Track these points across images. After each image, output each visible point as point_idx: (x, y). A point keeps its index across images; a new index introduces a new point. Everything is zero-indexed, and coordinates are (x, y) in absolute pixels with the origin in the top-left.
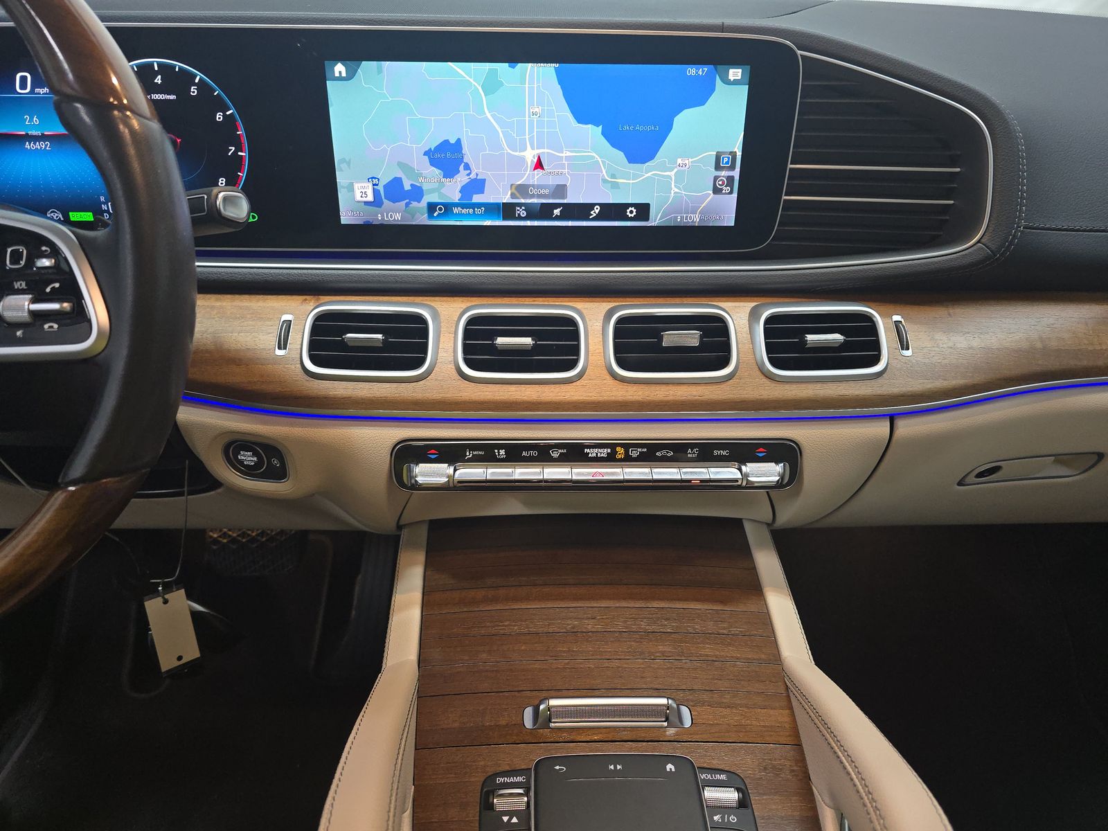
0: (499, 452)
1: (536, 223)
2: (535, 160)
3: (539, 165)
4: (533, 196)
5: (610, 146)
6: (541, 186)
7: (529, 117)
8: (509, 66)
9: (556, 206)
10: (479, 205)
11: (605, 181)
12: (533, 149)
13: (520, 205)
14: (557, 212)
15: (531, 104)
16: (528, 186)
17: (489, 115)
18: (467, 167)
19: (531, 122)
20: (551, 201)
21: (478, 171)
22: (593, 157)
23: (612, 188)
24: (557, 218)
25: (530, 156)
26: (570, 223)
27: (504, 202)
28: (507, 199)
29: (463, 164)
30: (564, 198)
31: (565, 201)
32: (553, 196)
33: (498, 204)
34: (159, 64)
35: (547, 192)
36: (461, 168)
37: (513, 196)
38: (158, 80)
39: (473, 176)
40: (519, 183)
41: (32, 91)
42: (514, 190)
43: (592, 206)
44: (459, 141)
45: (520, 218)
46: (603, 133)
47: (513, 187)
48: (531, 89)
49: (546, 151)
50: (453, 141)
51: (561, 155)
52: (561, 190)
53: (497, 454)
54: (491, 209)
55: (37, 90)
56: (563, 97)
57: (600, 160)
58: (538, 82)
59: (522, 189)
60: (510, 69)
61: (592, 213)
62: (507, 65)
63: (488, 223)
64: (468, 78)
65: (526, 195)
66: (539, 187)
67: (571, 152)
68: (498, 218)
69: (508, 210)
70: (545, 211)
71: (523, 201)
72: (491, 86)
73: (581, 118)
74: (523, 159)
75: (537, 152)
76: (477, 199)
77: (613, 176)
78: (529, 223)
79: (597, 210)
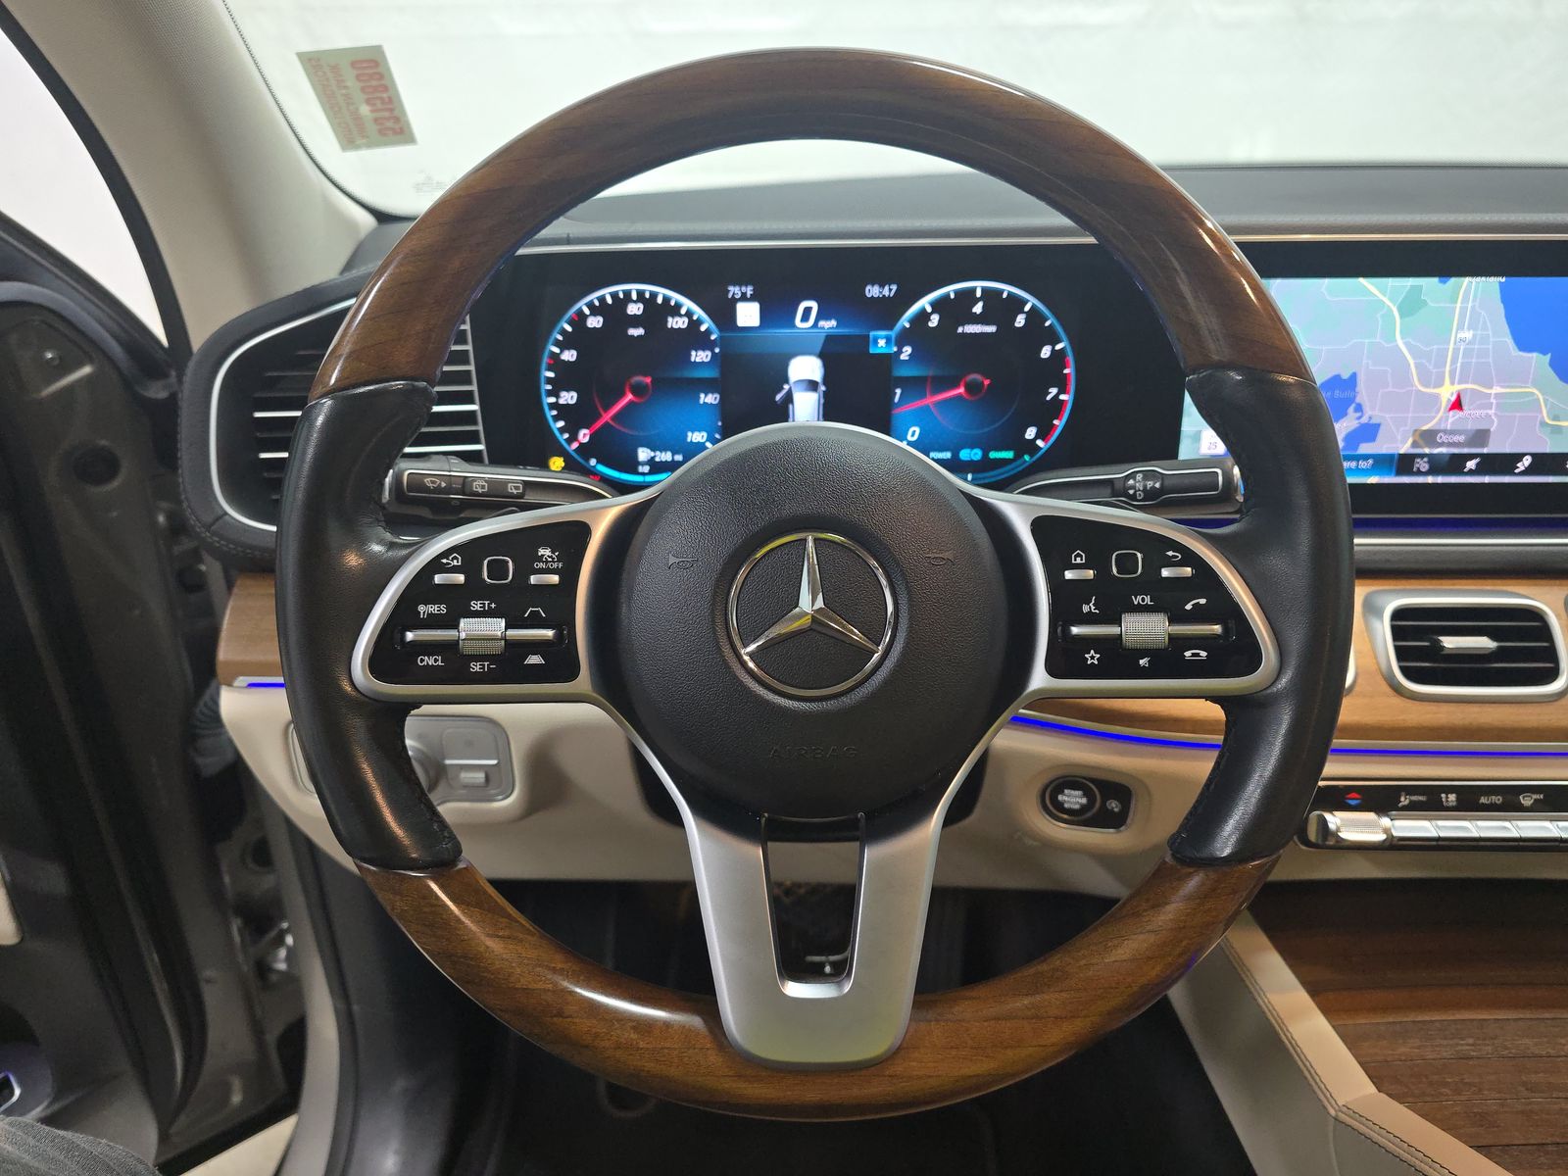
0: (1447, 797)
1: (1440, 479)
2: (1453, 398)
3: (1457, 405)
4: (1442, 445)
5: (1558, 379)
6: (1452, 432)
7: (1455, 343)
8: (1441, 282)
9: (1471, 457)
10: (1366, 457)
11: (1543, 424)
12: (1452, 383)
13: (1422, 456)
14: (1471, 464)
15: (1460, 327)
16: (1438, 431)
17: (1400, 343)
18: (1359, 408)
19: (1456, 351)
20: (1466, 451)
21: (1372, 413)
22: (1533, 394)
23: (1552, 432)
24: (1471, 472)
25: (1447, 393)
26: (1487, 479)
27: (1402, 452)
28: (1405, 448)
29: (1353, 405)
30: (1483, 446)
31: (1485, 451)
32: (1469, 443)
33: (1391, 456)
34: (984, 290)
35: (1461, 438)
36: (1351, 409)
37: (1415, 444)
38: (978, 309)
39: (1364, 420)
40: (1425, 428)
41: (815, 325)
42: (1417, 438)
43: (1519, 457)
44: (1354, 376)
45: (1419, 473)
46: (1552, 364)
47: (1417, 433)
48: (1463, 310)
49: (1470, 386)
50: (1345, 376)
51: (1488, 391)
52: (1481, 436)
53: (1444, 800)
54: (1382, 462)
55: (822, 323)
56: (1504, 319)
57: (1541, 398)
58: (1474, 300)
59: (1429, 436)
60: (1441, 285)
61: (1518, 465)
62: (1435, 280)
63: (1373, 480)
64: (1381, 297)
65: (1432, 442)
66: (1453, 432)
67: (1502, 387)
68: (1388, 474)
69: (1405, 463)
70: (1455, 463)
71: (1427, 451)
72: (1410, 306)
73: (1524, 345)
74: (1437, 397)
75: (1457, 387)
76: (1365, 449)
77: (1556, 418)
78: (1430, 479)
79: (1527, 461)
